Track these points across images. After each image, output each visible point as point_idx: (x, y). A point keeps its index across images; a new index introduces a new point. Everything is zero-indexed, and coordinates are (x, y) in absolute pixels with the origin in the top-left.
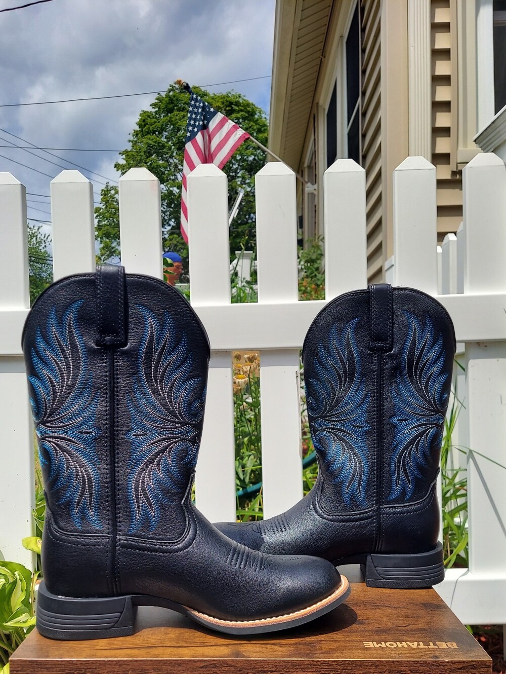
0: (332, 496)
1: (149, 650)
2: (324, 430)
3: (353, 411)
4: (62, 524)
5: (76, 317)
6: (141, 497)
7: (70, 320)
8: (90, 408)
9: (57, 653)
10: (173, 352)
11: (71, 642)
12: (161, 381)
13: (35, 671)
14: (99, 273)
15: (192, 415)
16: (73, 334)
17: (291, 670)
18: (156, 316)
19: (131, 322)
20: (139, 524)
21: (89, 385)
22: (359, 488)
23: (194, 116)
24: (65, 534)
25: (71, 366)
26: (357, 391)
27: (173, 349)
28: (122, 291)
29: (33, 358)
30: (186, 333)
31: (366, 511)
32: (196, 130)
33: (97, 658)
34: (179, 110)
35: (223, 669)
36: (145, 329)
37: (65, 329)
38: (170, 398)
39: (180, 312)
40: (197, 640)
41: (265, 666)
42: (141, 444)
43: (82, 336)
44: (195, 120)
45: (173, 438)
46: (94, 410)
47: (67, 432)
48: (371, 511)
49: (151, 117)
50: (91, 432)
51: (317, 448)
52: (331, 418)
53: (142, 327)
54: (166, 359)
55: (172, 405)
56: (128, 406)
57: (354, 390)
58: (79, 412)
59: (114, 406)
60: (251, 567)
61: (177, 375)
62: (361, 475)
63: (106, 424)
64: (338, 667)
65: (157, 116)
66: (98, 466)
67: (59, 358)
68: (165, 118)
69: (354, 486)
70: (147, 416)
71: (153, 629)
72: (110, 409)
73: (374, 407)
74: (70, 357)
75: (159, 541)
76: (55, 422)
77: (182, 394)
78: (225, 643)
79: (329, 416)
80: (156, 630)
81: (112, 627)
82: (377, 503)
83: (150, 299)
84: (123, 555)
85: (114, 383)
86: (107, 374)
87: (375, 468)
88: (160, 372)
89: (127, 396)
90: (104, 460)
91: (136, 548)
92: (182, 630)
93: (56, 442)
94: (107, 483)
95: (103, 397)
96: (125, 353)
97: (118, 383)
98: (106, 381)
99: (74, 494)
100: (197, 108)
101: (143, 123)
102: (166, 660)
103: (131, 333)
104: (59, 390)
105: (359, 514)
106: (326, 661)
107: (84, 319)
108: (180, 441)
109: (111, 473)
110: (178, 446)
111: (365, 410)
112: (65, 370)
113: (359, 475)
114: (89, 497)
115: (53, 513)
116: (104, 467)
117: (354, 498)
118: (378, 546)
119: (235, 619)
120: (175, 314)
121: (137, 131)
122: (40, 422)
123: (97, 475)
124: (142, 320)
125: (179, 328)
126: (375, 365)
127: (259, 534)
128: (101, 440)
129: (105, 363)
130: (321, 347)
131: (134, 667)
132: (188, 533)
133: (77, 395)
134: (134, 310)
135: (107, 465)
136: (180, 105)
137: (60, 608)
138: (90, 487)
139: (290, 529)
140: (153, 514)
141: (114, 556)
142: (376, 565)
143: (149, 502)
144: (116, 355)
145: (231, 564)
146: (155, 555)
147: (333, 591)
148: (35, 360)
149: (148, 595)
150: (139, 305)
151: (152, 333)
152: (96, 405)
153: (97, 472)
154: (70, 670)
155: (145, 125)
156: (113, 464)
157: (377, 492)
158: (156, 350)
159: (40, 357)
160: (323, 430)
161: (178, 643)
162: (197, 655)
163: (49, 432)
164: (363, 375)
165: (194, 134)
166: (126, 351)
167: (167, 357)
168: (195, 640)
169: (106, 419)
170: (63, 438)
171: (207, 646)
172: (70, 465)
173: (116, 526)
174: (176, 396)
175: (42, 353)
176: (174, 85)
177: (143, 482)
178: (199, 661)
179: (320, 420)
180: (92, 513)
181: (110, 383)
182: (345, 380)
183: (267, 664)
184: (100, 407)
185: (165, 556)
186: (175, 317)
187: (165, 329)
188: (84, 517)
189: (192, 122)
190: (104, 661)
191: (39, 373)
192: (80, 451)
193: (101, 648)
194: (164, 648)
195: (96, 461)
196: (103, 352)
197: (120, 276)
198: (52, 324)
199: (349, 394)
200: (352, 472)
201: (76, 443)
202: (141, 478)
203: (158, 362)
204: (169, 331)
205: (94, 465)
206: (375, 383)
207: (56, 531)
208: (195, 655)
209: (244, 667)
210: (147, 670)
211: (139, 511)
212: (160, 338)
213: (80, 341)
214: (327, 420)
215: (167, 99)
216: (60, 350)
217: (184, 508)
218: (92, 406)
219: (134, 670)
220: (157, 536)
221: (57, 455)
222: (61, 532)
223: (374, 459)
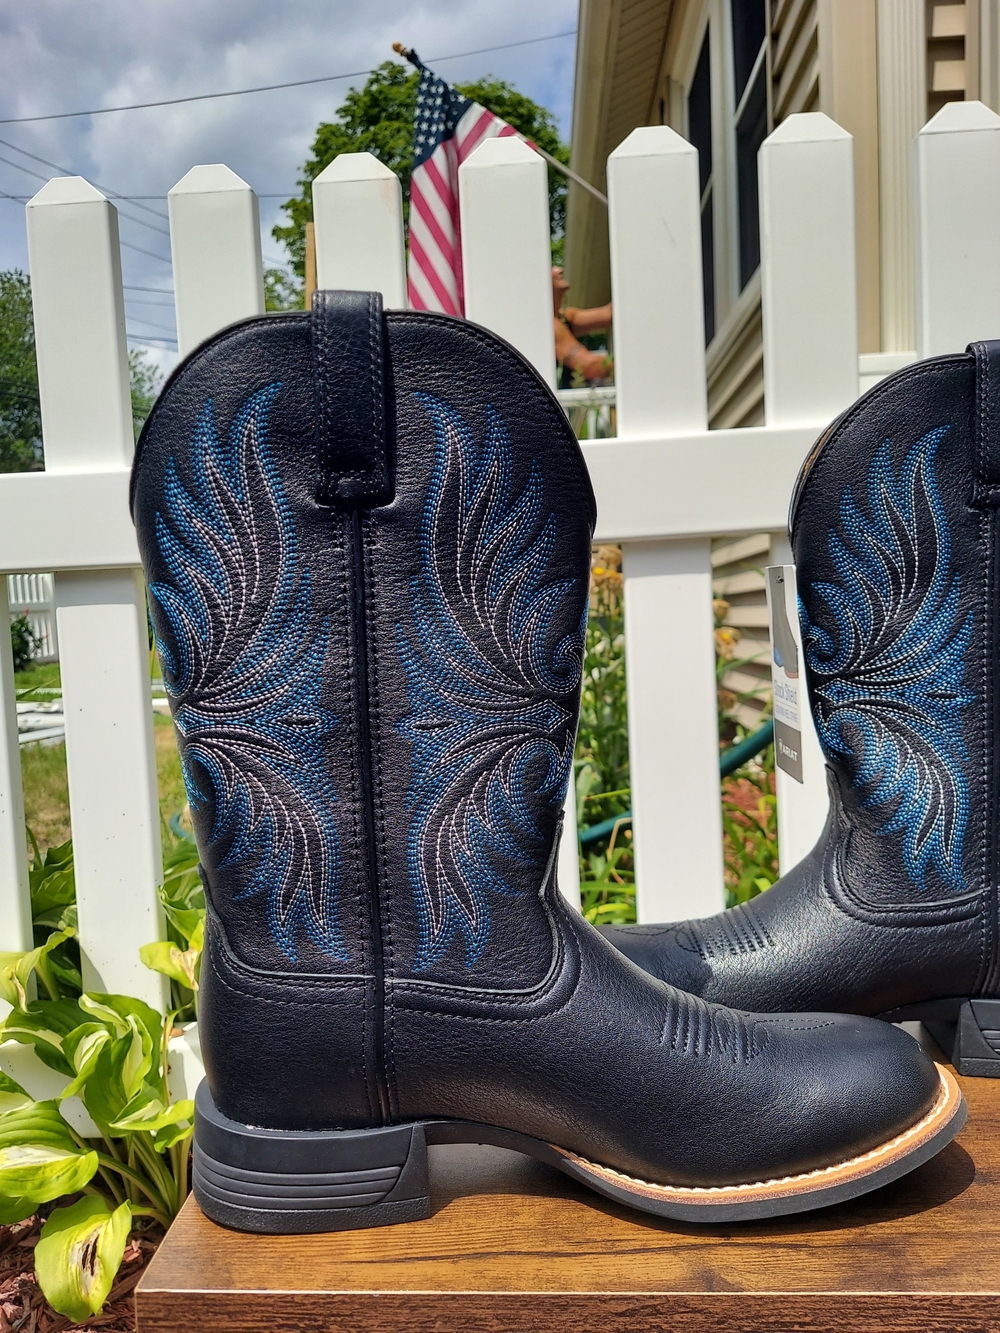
0: (874, 863)
1: (480, 1265)
2: (852, 705)
3: (930, 657)
4: (248, 949)
5: (264, 428)
6: (443, 881)
7: (249, 435)
8: (306, 661)
9: (251, 1272)
10: (508, 515)
11: (283, 1239)
12: (480, 589)
13: (200, 1320)
14: (320, 311)
15: (556, 673)
16: (258, 473)
17: (853, 1321)
18: (465, 422)
19: (402, 437)
20: (439, 948)
21: (303, 602)
22: (947, 845)
23: (427, 114)
24: (256, 974)
25: (257, 556)
26: (938, 609)
27: (510, 505)
28: (378, 357)
29: (160, 538)
30: (540, 462)
31: (961, 899)
32: (432, 141)
33: (354, 1287)
34: (390, 118)
35: (677, 1317)
36: (439, 456)
37: (238, 459)
38: (501, 634)
39: (526, 407)
40: (593, 1233)
41: (786, 1312)
42: (437, 750)
43: (282, 477)
44: (430, 121)
45: (513, 732)
46: (318, 665)
47: (252, 723)
48: (974, 899)
49: (338, 134)
50: (313, 721)
51: (833, 750)
52: (871, 677)
53: (429, 451)
54: (490, 533)
55: (507, 649)
56: (402, 654)
57: (932, 606)
58: (281, 671)
59: (366, 655)
60: (721, 1052)
61: (519, 573)
62: (949, 814)
63: (349, 700)
64: (977, 1314)
65: (350, 131)
66: (332, 805)
67: (226, 536)
68: (366, 135)
69: (935, 840)
70: (446, 677)
71: (477, 1199)
72: (357, 661)
73: (983, 647)
74: (252, 533)
75: (491, 991)
76: (223, 698)
77: (532, 620)
78: (667, 1244)
79: (864, 673)
80: (483, 1202)
81: (381, 1200)
82: (990, 880)
83: (447, 377)
84: (402, 1025)
85: (364, 598)
86: (347, 574)
87: (985, 795)
88: (476, 566)
89: (398, 628)
90: (347, 789)
91: (435, 1008)
92: (550, 1203)
93: (227, 746)
94: (356, 848)
95: (339, 633)
96: (389, 519)
97: (373, 596)
98: (345, 590)
99: (276, 876)
100: (434, 96)
101: (323, 148)
102: (530, 1296)
103: (402, 466)
104: (227, 616)
105: (947, 907)
106: (945, 1297)
107: (283, 435)
108: (528, 738)
109: (365, 821)
110: (525, 753)
111: (959, 656)
112: (241, 567)
113: (946, 814)
114: (313, 883)
115: (225, 923)
116: (348, 807)
117: (933, 869)
118: (990, 982)
119: (686, 1182)
120: (512, 415)
121: (312, 163)
122: (184, 698)
123: (333, 827)
124: (429, 433)
125: (522, 449)
126: (985, 544)
127: (696, 956)
128: (337, 739)
129: (341, 545)
130: (847, 504)
131: (447, 1312)
132: (561, 968)
133: (273, 629)
134: (409, 406)
135: (354, 800)
136: (390, 110)
137: (252, 1156)
138: (316, 857)
139: (772, 944)
140: (474, 922)
141: (379, 1028)
142: (983, 1024)
143: (462, 893)
144: (368, 526)
145: (673, 1047)
146: (483, 1025)
147: (927, 1106)
148: (167, 542)
149: (465, 1120)
150: (421, 391)
151: (455, 465)
152: (322, 653)
153: (330, 821)
154: (287, 1319)
155: (326, 151)
156: (369, 796)
157: (989, 853)
158: (467, 510)
159: (177, 534)
160: (848, 706)
161: (547, 1243)
162: (606, 1280)
163: (207, 722)
164: (954, 569)
165: (428, 151)
166: (393, 512)
167: (492, 527)
168: (589, 1235)
169: (349, 688)
170: (242, 737)
171: (623, 1252)
172: (262, 803)
173: (383, 953)
174: (517, 626)
175: (182, 524)
176: (380, 72)
177: (444, 845)
178: (613, 1298)
179: (840, 684)
180: (321, 922)
181: (354, 597)
182: (909, 583)
183: (790, 1305)
184: (332, 656)
185: (507, 1029)
186: (511, 423)
187: (487, 453)
188: (301, 934)
189: (424, 126)
190: (371, 1296)
191: (177, 575)
192: (288, 768)
193: (361, 1257)
194: (517, 1259)
195: (326, 792)
196: (333, 519)
197: (374, 317)
198: (205, 449)
199: (919, 616)
200: (928, 807)
201: (277, 749)
202: (440, 834)
203: (471, 543)
204: (497, 459)
205: (322, 803)
206: (986, 589)
207: (233, 968)
208: (601, 1281)
209: (731, 1313)
210: (482, 1320)
211: (437, 915)
212: (476, 477)
213: (278, 490)
214: (857, 682)
215: (367, 99)
216: (228, 513)
217: (546, 906)
218: (311, 656)
219: (447, 1320)
220: (485, 977)
221: (230, 780)
222: (247, 970)
223: (984, 774)
